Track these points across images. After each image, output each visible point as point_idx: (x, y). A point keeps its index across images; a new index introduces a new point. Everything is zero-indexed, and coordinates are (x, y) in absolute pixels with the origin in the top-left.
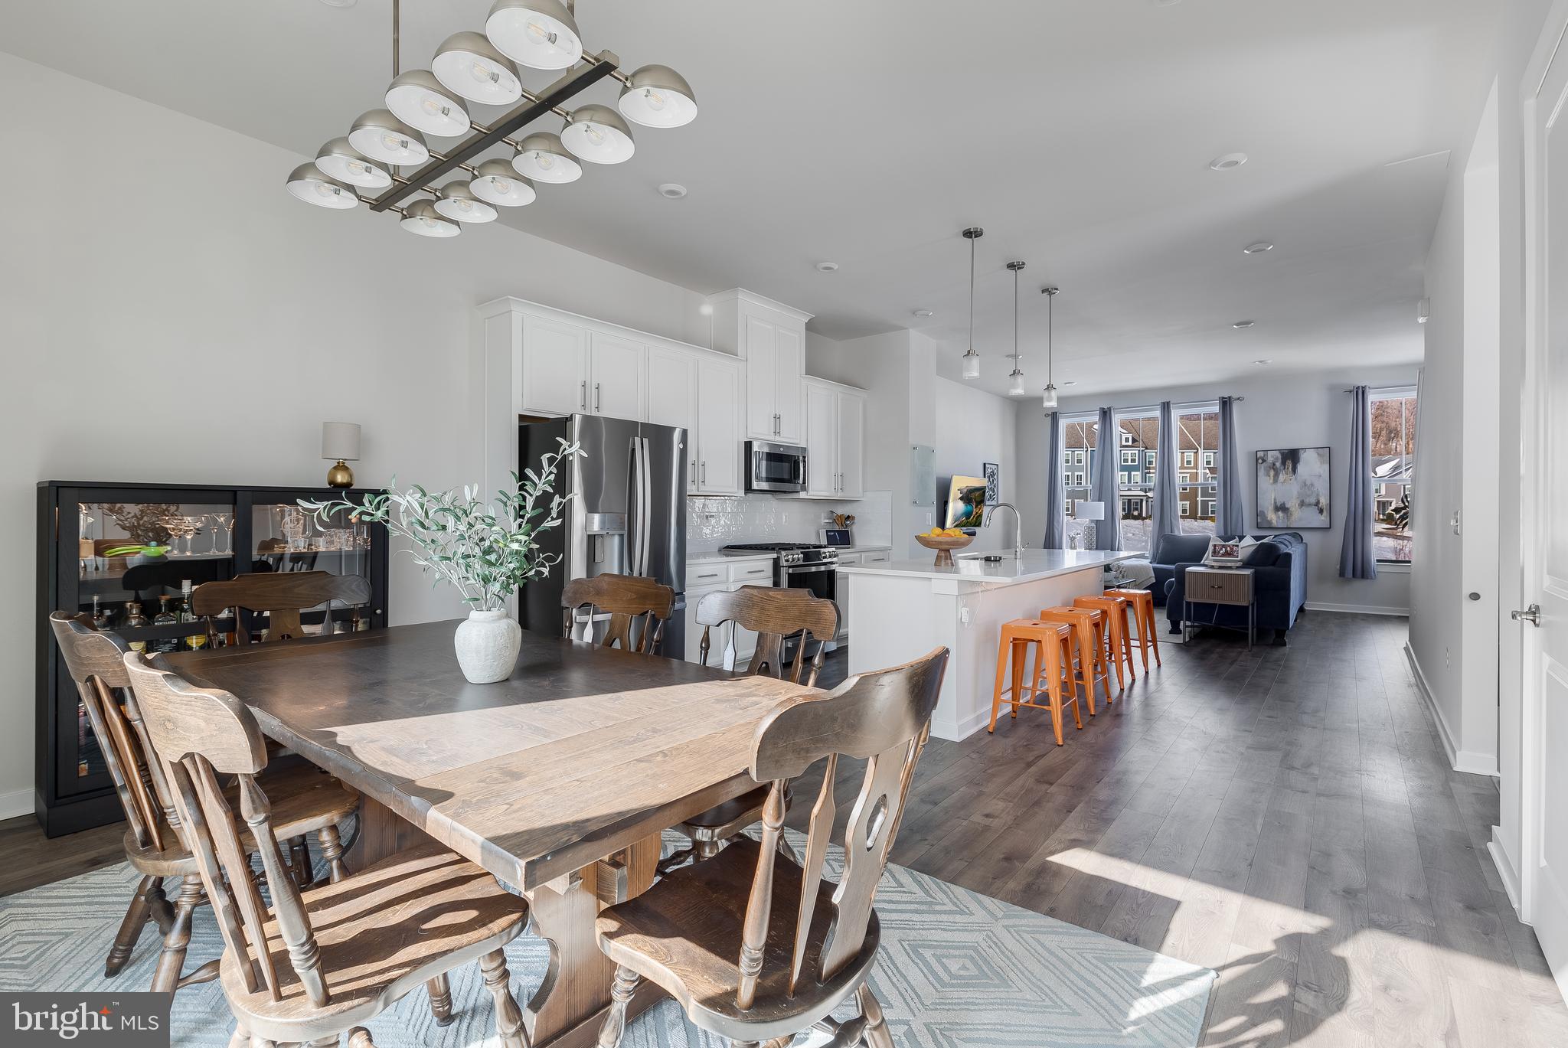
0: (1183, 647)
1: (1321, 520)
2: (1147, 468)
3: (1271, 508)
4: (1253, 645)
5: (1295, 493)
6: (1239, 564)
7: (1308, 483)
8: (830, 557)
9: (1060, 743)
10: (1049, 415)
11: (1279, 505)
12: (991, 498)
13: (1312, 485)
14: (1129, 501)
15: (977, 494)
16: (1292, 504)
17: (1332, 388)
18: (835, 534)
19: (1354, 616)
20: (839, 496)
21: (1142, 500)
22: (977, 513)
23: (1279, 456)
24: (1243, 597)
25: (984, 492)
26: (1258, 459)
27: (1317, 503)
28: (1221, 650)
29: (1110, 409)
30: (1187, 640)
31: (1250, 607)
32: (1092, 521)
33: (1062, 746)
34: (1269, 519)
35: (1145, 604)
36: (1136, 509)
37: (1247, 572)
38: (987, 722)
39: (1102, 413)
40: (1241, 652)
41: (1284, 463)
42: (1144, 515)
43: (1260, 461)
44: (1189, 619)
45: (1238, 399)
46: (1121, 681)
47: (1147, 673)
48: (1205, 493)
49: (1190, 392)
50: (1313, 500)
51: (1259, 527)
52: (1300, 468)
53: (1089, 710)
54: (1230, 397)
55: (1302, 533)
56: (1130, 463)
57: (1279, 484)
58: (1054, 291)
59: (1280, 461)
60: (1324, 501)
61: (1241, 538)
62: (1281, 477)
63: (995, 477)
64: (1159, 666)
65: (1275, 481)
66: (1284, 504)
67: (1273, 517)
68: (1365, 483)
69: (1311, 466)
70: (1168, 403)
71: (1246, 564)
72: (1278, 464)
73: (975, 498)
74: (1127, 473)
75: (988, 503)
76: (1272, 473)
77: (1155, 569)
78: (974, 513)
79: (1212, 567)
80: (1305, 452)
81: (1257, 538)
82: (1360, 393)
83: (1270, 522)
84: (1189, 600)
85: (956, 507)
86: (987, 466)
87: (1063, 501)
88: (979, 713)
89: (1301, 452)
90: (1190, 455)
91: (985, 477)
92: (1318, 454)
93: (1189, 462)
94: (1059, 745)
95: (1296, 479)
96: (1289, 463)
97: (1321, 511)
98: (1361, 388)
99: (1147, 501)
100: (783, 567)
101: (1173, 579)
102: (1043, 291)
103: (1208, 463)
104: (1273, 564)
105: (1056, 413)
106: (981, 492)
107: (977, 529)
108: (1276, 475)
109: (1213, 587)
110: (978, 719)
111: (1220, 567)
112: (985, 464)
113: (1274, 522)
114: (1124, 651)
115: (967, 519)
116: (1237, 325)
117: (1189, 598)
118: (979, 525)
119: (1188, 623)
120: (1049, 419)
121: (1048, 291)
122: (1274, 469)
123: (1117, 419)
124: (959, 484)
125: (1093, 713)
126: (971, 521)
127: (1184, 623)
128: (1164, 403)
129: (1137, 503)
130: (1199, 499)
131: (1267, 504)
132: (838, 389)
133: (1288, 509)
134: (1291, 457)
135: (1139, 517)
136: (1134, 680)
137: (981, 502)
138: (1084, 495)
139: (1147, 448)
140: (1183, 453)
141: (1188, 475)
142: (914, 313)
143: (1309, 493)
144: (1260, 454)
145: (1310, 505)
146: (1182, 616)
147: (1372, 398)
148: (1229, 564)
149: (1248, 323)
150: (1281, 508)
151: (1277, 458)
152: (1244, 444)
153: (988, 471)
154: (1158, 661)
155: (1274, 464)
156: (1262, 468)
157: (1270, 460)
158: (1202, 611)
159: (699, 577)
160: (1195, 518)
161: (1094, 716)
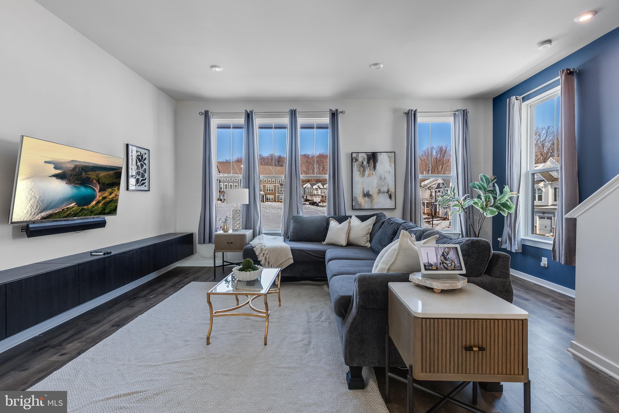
1: (390, 203)
3: (361, 194)
5: (375, 185)
7: (383, 177)
10: (202, 113)
11: (365, 192)
13: (385, 178)
16: (373, 191)
23: (366, 157)
27: (388, 191)
29: (252, 112)
34: (359, 203)
39: (246, 114)
41: (368, 162)
43: (354, 160)
45: (342, 112)
50: (385, 189)
51: (354, 208)
52: (378, 165)
54: (337, 110)
57: (366, 177)
59: (366, 160)
60: (392, 190)
62: (367, 172)
63: (146, 162)
65: (363, 175)
66: (369, 192)
67: (364, 202)
68: (416, 177)
69: (384, 165)
72: (365, 163)
76: (362, 169)
80: (381, 154)
82: (411, 115)
83: (360, 205)
86: (130, 147)
89: (379, 154)
92: (388, 156)
95: (376, 174)
96: (372, 163)
97: (390, 197)
98: (413, 112)
103: (280, 182)
105: (208, 112)
107: (108, 218)
108: (364, 171)
112: (127, 145)
113: (363, 205)
120: (203, 117)
122: (362, 166)
123: (258, 123)
128: (292, 111)
131: (358, 192)
133: (371, 195)
134: (373, 157)
143: (383, 184)
144: (354, 155)
145: (384, 192)
147: (420, 119)
150: (367, 195)
151: (364, 159)
153: (131, 153)
155: (363, 163)
156: (356, 164)
157: (360, 159)
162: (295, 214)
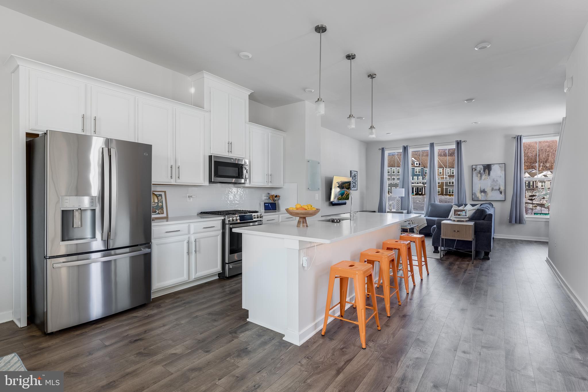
0: (440, 261)
1: (501, 197)
2: (424, 175)
3: (479, 191)
4: (474, 259)
5: (489, 185)
6: (467, 219)
7: (495, 180)
8: (258, 218)
9: (364, 347)
10: (380, 149)
11: (482, 190)
12: (354, 187)
13: (497, 181)
14: (418, 188)
15: (347, 184)
16: (488, 190)
17: (506, 136)
18: (269, 205)
19: (516, 241)
20: (270, 185)
21: (422, 188)
22: (347, 193)
23: (482, 167)
24: (470, 237)
25: (350, 184)
26: (473, 169)
27: (500, 189)
28: (459, 263)
29: (407, 146)
30: (442, 256)
31: (473, 241)
32: (399, 197)
33: (365, 348)
34: (478, 196)
35: (421, 242)
36: (420, 191)
37: (472, 223)
38: (321, 327)
40: (468, 264)
41: (484, 171)
42: (423, 194)
43: (474, 170)
44: (442, 246)
45: (464, 141)
46: (407, 288)
47: (422, 280)
48: (447, 185)
49: (443, 138)
50: (498, 188)
51: (473, 200)
52: (491, 172)
53: (387, 313)
54: (460, 141)
55: (493, 203)
56: (418, 173)
57: (482, 180)
58: (375, 76)
59: (483, 170)
60: (502, 188)
61: (466, 205)
62: (483, 177)
63: (356, 177)
64: (428, 274)
65: (481, 179)
66: (484, 189)
67: (480, 196)
68: (521, 180)
69: (497, 172)
70: (433, 143)
71: (471, 219)
72: (482, 171)
73: (345, 186)
74: (417, 177)
75: (352, 189)
76: (479, 175)
77: (427, 220)
78: (345, 194)
79: (454, 221)
80: (494, 165)
81: (473, 205)
82: (519, 138)
83: (478, 198)
84: (443, 237)
85: (335, 191)
87: (386, 188)
88: (317, 321)
89: (492, 165)
90: (441, 170)
91: (351, 177)
92: (500, 167)
93: (440, 173)
94: (363, 348)
95: (490, 178)
96: (487, 171)
97: (501, 193)
98: (519, 136)
99: (424, 188)
100: (227, 224)
101: (435, 226)
102: (368, 76)
104: (484, 219)
105: (384, 148)
106: (348, 184)
108: (481, 176)
109: (455, 231)
110: (316, 326)
111: (458, 221)
112: (351, 171)
113: (480, 198)
114: (409, 269)
115: (342, 196)
116: (467, 100)
117: (443, 236)
118: (348, 199)
119: (443, 248)
120: (381, 151)
121: (371, 76)
122: (480, 173)
123: (410, 151)
124: (337, 180)
125: (389, 315)
126: (344, 198)
127: (441, 248)
128: (431, 143)
129: (420, 189)
130: (444, 187)
131: (477, 190)
132: (269, 131)
133: (486, 192)
134: (488, 168)
135: (421, 194)
136: (414, 286)
137: (349, 188)
138: (396, 185)
139: (424, 167)
140: (438, 169)
141: (440, 178)
142: (304, 90)
143: (495, 184)
144: (474, 167)
145: (496, 190)
146: (440, 244)
147: (524, 141)
148: (462, 219)
149: (471, 100)
150: (483, 191)
151: (481, 169)
152: (467, 162)
153: (353, 174)
154: (428, 272)
155: (480, 171)
156: (475, 172)
157: (478, 169)
158: (449, 242)
159: (167, 232)
160: (443, 195)
161: (390, 317)
162: (433, 202)
